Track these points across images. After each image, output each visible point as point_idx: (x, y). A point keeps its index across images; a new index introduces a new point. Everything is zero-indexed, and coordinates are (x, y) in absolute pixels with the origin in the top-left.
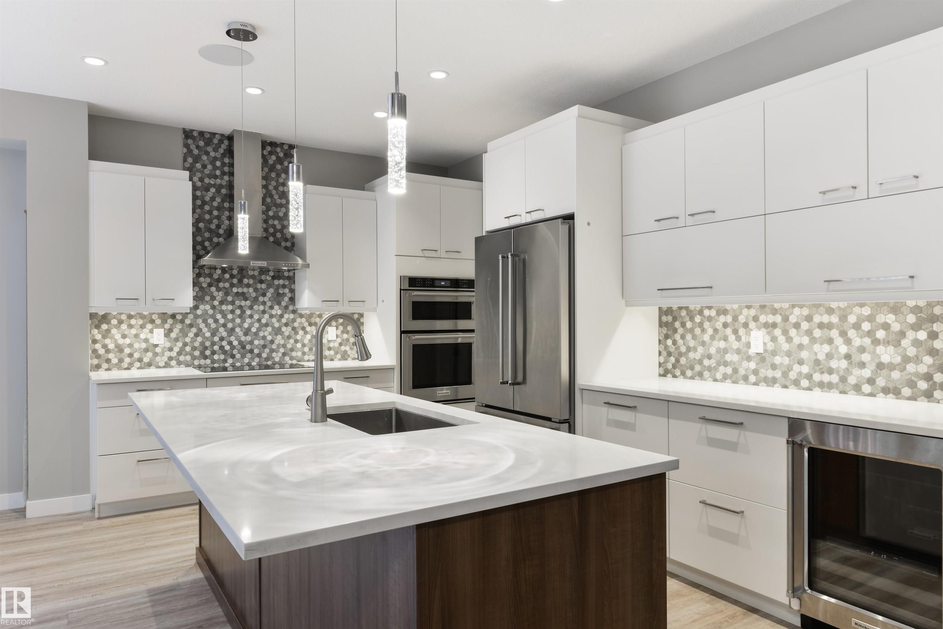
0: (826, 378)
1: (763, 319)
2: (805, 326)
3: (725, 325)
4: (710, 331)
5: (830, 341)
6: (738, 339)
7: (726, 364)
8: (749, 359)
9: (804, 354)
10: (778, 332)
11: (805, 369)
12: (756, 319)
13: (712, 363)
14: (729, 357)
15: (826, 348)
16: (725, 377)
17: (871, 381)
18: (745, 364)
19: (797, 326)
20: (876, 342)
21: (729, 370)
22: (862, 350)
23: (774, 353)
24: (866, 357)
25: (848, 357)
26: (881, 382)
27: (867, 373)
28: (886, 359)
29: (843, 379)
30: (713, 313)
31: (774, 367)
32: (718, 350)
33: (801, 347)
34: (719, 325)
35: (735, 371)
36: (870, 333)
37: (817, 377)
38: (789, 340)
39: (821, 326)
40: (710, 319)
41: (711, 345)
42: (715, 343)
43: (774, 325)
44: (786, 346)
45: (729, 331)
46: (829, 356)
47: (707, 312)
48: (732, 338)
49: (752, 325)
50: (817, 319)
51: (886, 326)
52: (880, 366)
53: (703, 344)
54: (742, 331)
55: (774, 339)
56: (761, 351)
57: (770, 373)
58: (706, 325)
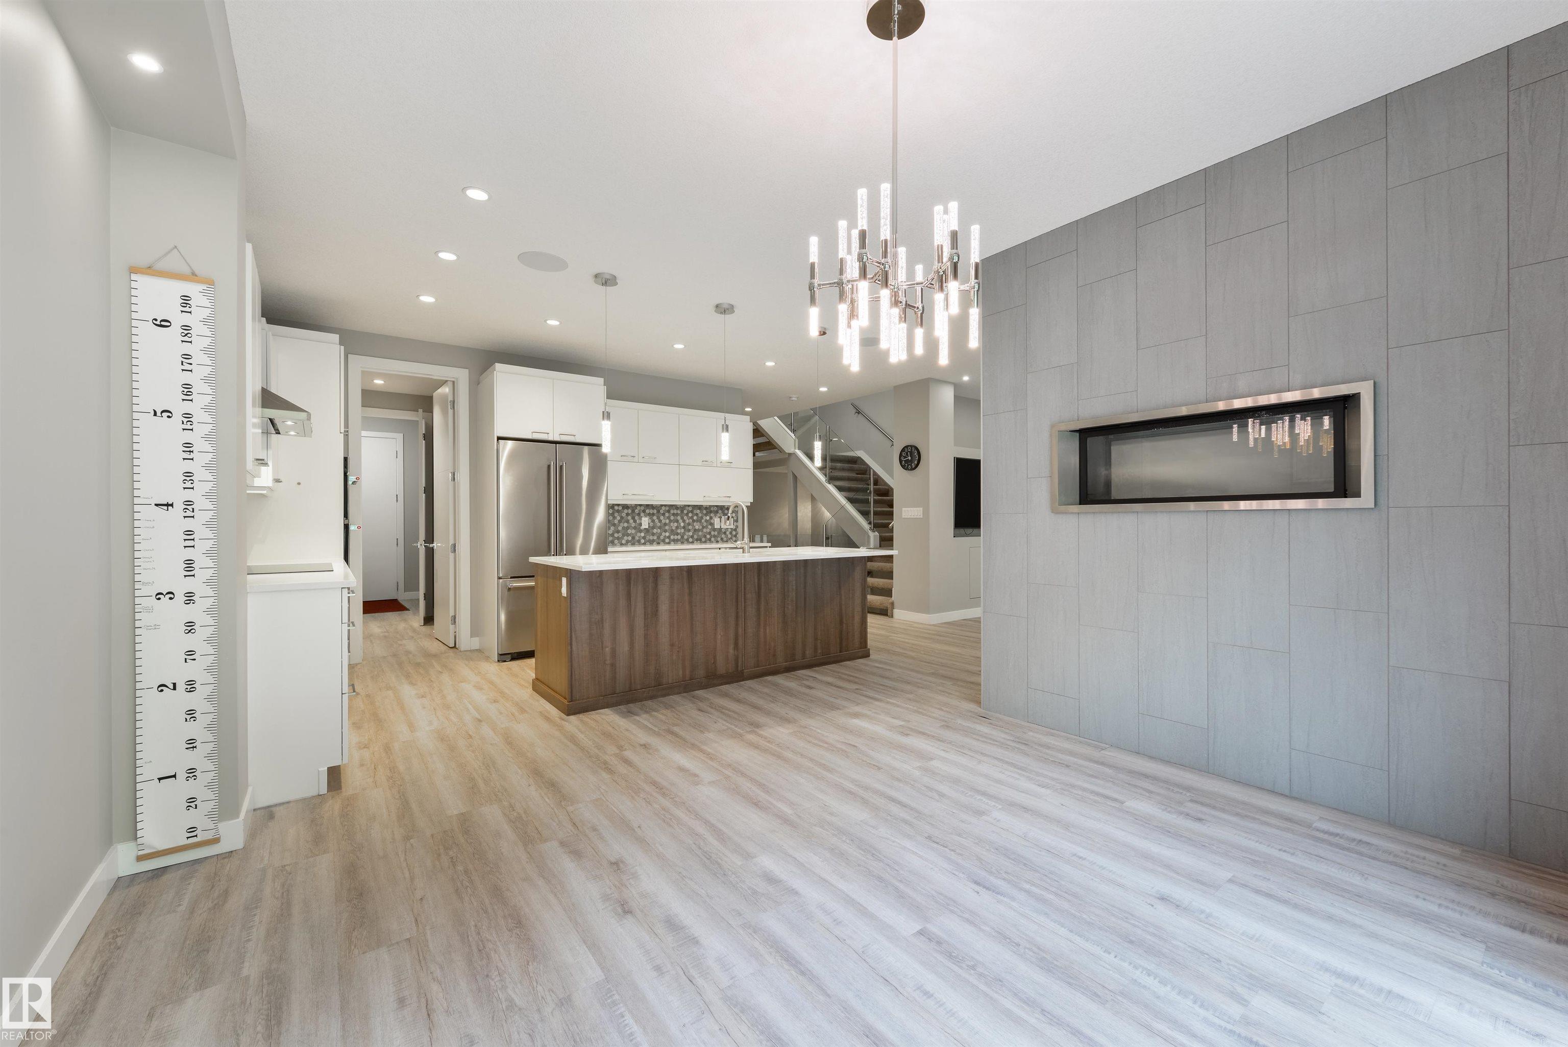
0: (676, 537)
1: (647, 511)
2: (667, 515)
3: (628, 514)
4: (618, 518)
5: (677, 521)
6: (635, 521)
7: (628, 535)
8: (641, 531)
9: (667, 528)
10: (655, 518)
11: (667, 534)
12: (644, 511)
13: (620, 535)
14: (629, 531)
15: (676, 524)
16: (628, 542)
17: (692, 537)
18: (639, 534)
19: (663, 514)
20: (694, 521)
21: (630, 538)
22: (689, 524)
23: (653, 528)
24: (690, 527)
25: (684, 527)
26: (695, 537)
27: (691, 534)
28: (697, 527)
29: (682, 537)
30: (620, 508)
31: (653, 534)
32: (623, 528)
33: (665, 524)
34: (624, 515)
35: (633, 538)
36: (692, 518)
37: (672, 537)
38: (660, 521)
39: (674, 514)
40: (618, 511)
41: (619, 525)
42: (621, 524)
43: (653, 514)
44: (659, 524)
45: (629, 518)
46: (677, 528)
47: (616, 508)
48: (631, 521)
49: (642, 514)
50: (672, 512)
51: (697, 514)
52: (695, 530)
53: (614, 525)
54: (637, 518)
55: (653, 521)
56: (647, 527)
57: (651, 538)
58: (616, 514)
